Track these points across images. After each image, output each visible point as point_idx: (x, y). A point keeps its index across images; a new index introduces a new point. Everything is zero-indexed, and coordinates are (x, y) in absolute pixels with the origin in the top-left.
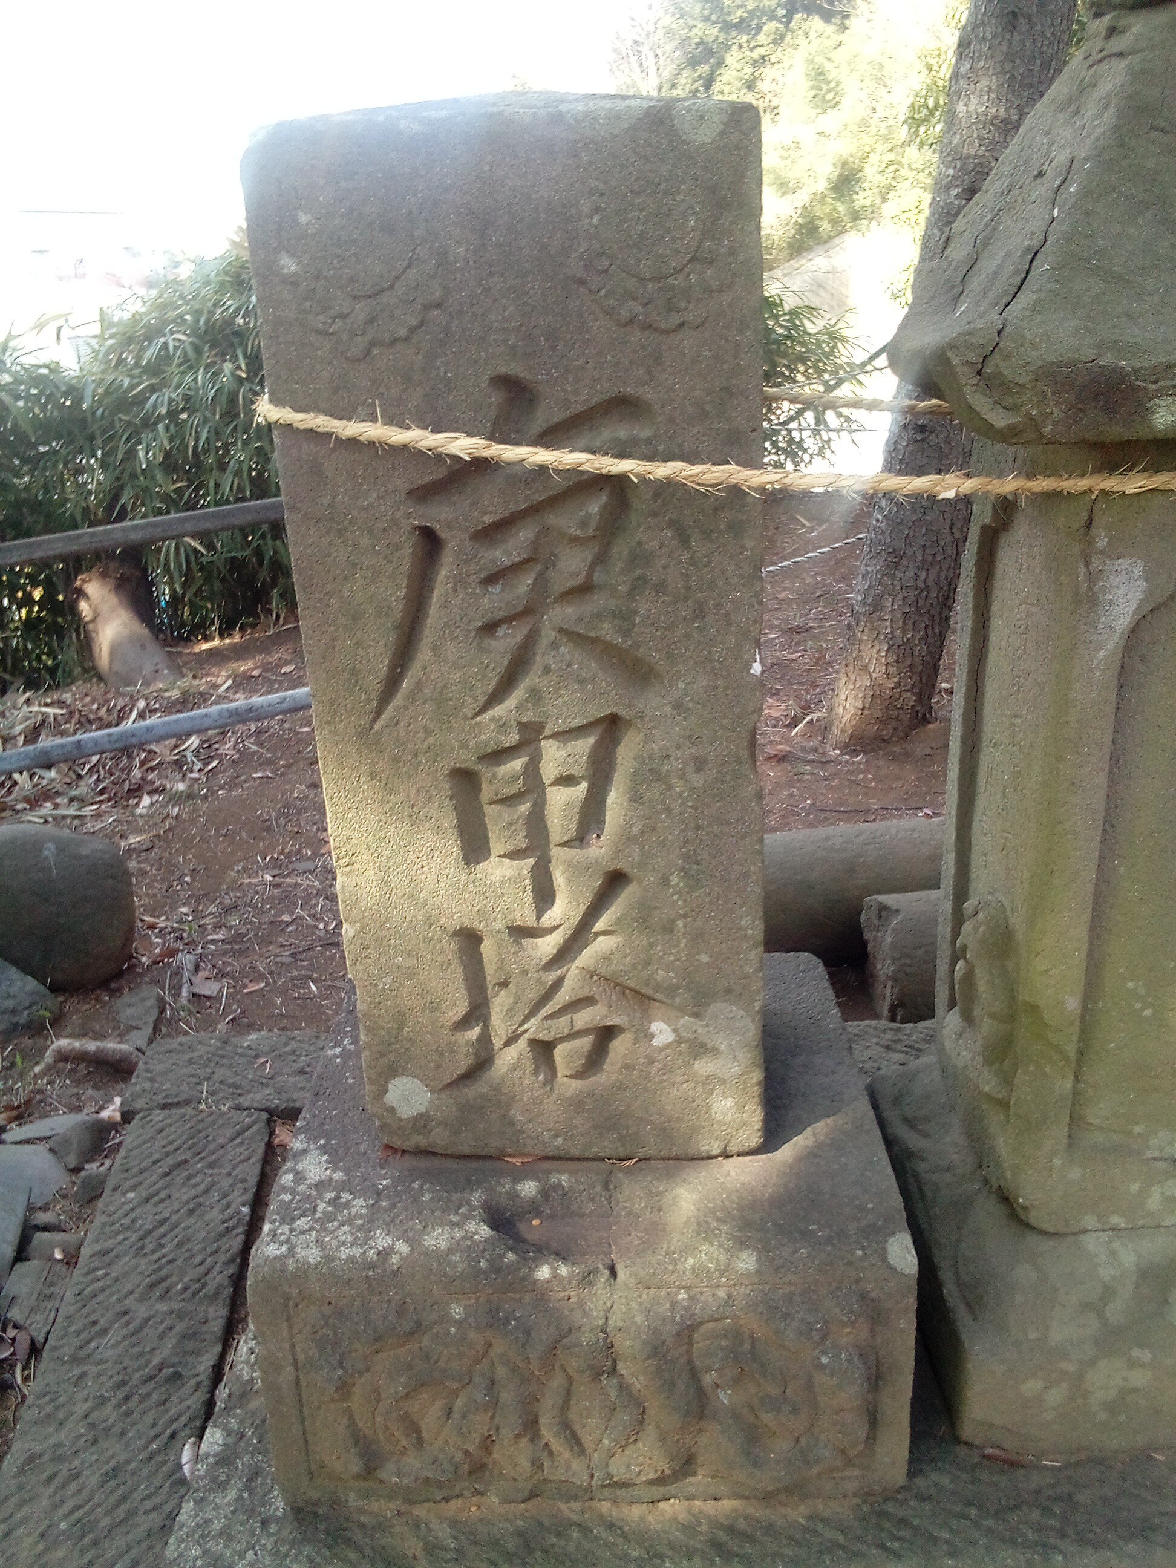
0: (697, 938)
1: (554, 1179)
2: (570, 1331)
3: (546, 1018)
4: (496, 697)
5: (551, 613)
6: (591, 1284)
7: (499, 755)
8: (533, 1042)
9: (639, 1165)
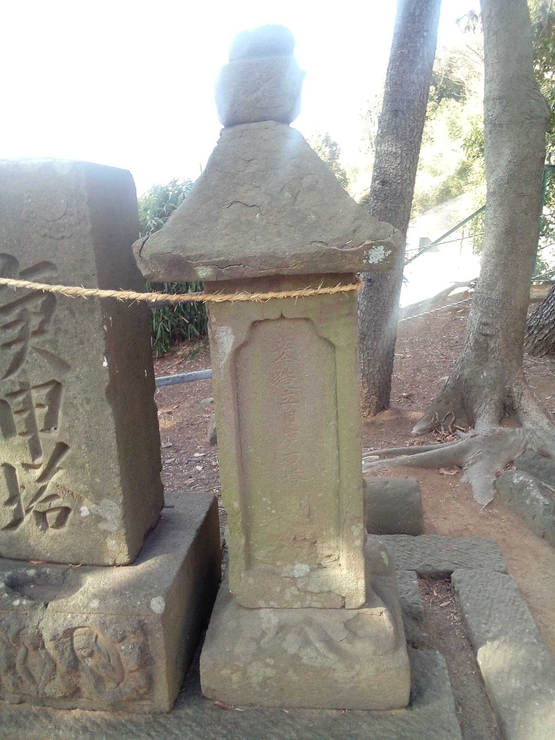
0: (94, 471)
1: (43, 570)
2: (24, 627)
3: (40, 502)
4: (10, 372)
5: (31, 340)
6: (36, 609)
7: (15, 394)
8: (35, 512)
9: (82, 567)
